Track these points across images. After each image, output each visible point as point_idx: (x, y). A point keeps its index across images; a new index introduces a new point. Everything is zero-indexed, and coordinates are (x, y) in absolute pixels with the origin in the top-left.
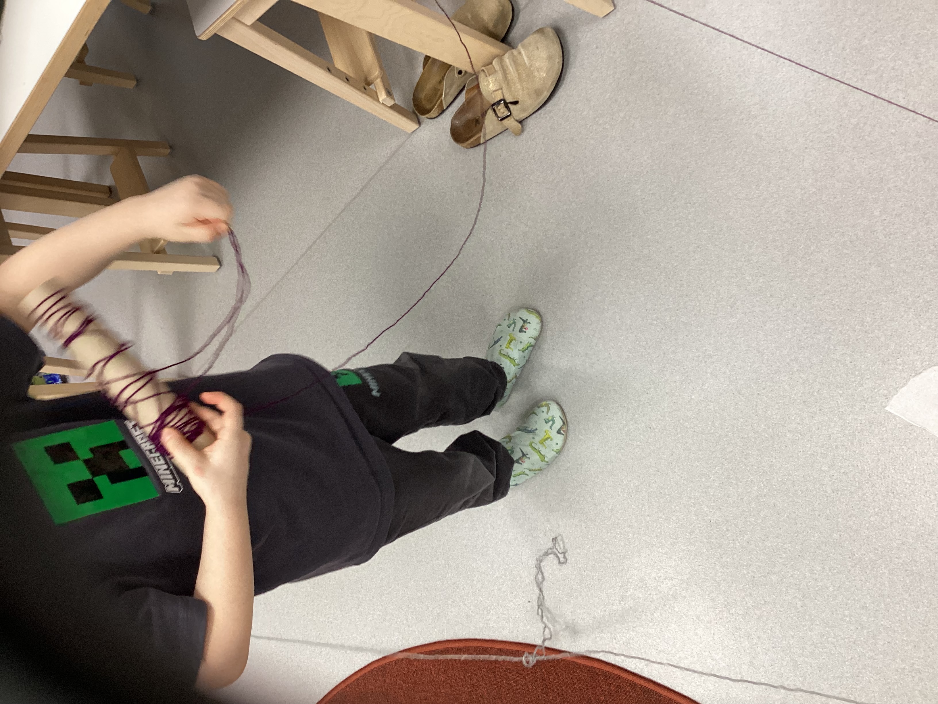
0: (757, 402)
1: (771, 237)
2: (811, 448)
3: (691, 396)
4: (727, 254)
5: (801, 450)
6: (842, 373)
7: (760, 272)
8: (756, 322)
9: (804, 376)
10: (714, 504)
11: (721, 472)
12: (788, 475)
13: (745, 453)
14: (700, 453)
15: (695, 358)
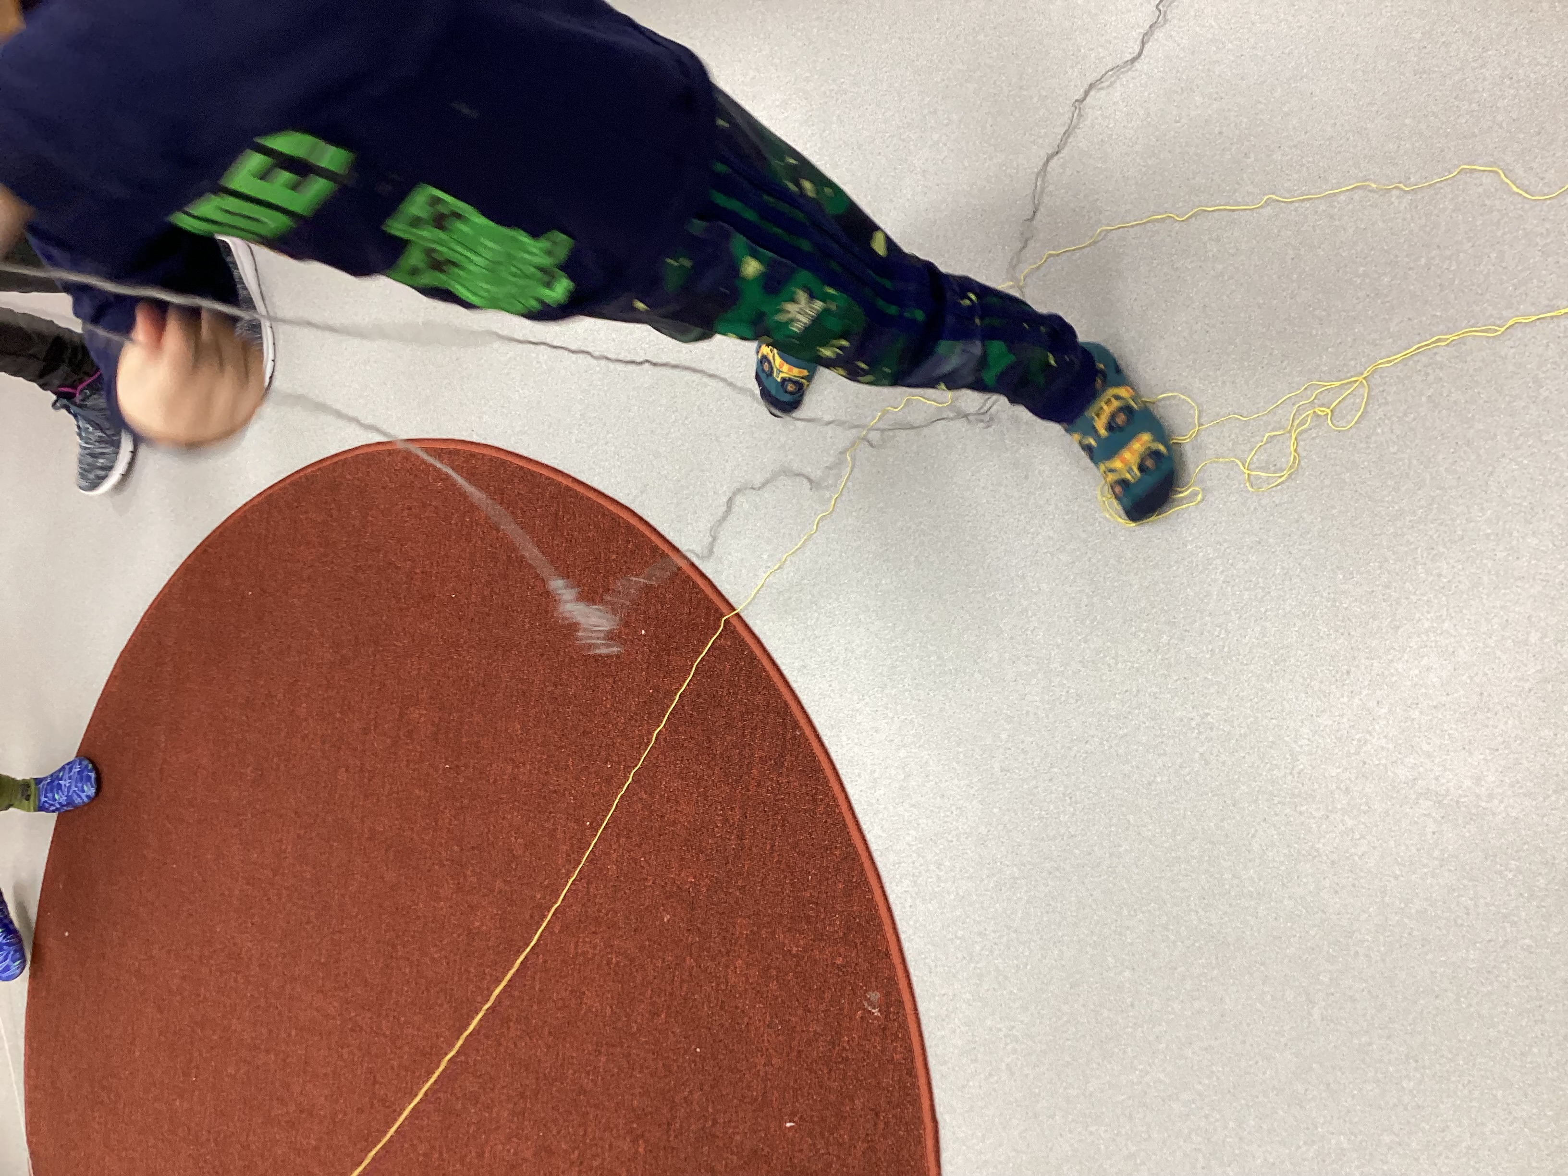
0: (1256, 831)
1: (1385, 578)
2: (1314, 937)
3: (1155, 777)
4: (1303, 575)
5: (1298, 935)
6: (1412, 845)
7: (1345, 627)
8: (1306, 703)
9: (1350, 823)
10: (1127, 958)
11: (1158, 913)
12: (1262, 964)
13: (1206, 901)
14: (1136, 871)
15: (1185, 720)
